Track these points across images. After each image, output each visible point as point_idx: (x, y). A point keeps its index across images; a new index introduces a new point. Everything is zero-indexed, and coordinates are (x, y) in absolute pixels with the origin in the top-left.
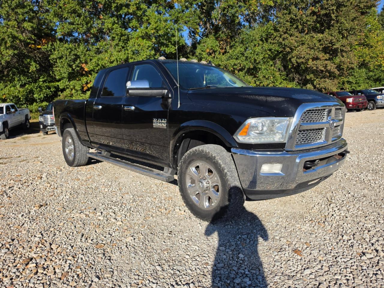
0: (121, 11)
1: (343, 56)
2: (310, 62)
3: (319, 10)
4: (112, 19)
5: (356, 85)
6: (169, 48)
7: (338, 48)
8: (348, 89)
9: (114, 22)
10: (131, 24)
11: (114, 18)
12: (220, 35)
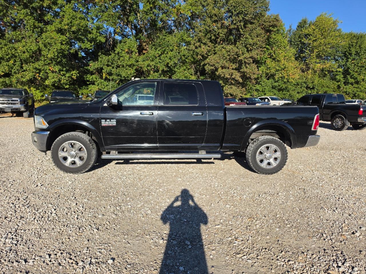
0: (33, 4)
1: (247, 67)
2: (220, 70)
3: (229, 25)
4: (25, 11)
5: (262, 93)
6: (84, 44)
7: (242, 60)
8: (256, 96)
9: (27, 13)
10: (46, 17)
11: (27, 10)
12: (140, 37)
